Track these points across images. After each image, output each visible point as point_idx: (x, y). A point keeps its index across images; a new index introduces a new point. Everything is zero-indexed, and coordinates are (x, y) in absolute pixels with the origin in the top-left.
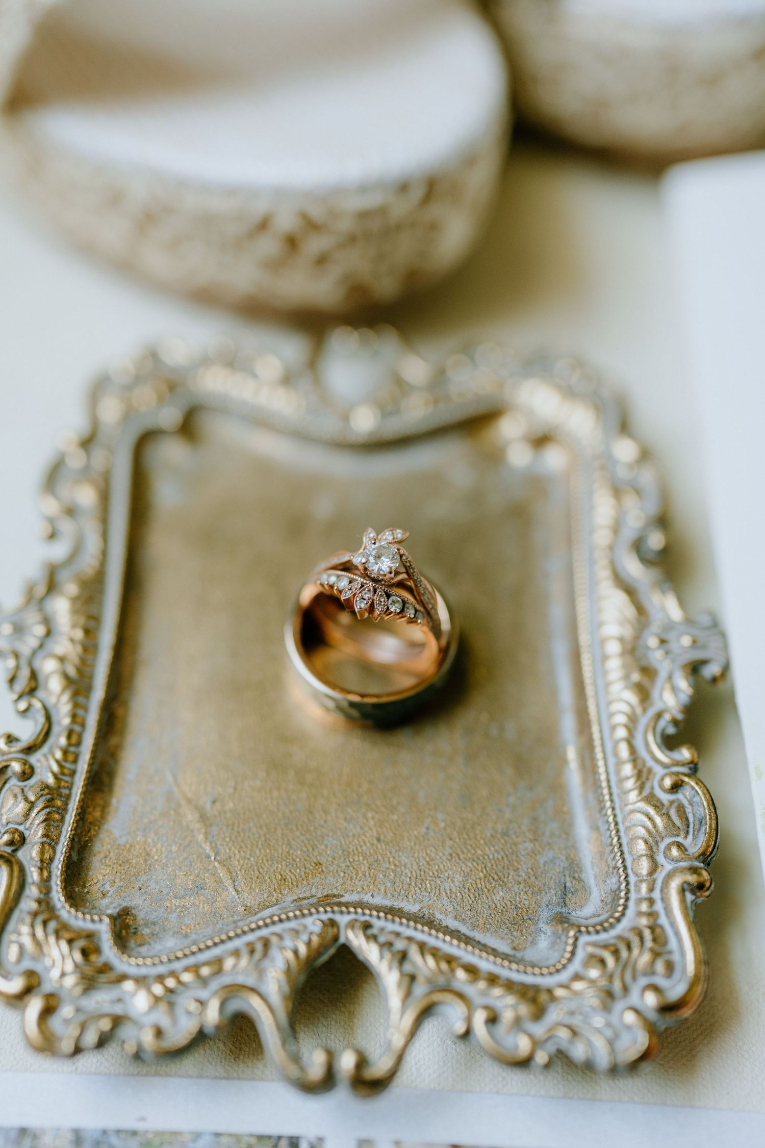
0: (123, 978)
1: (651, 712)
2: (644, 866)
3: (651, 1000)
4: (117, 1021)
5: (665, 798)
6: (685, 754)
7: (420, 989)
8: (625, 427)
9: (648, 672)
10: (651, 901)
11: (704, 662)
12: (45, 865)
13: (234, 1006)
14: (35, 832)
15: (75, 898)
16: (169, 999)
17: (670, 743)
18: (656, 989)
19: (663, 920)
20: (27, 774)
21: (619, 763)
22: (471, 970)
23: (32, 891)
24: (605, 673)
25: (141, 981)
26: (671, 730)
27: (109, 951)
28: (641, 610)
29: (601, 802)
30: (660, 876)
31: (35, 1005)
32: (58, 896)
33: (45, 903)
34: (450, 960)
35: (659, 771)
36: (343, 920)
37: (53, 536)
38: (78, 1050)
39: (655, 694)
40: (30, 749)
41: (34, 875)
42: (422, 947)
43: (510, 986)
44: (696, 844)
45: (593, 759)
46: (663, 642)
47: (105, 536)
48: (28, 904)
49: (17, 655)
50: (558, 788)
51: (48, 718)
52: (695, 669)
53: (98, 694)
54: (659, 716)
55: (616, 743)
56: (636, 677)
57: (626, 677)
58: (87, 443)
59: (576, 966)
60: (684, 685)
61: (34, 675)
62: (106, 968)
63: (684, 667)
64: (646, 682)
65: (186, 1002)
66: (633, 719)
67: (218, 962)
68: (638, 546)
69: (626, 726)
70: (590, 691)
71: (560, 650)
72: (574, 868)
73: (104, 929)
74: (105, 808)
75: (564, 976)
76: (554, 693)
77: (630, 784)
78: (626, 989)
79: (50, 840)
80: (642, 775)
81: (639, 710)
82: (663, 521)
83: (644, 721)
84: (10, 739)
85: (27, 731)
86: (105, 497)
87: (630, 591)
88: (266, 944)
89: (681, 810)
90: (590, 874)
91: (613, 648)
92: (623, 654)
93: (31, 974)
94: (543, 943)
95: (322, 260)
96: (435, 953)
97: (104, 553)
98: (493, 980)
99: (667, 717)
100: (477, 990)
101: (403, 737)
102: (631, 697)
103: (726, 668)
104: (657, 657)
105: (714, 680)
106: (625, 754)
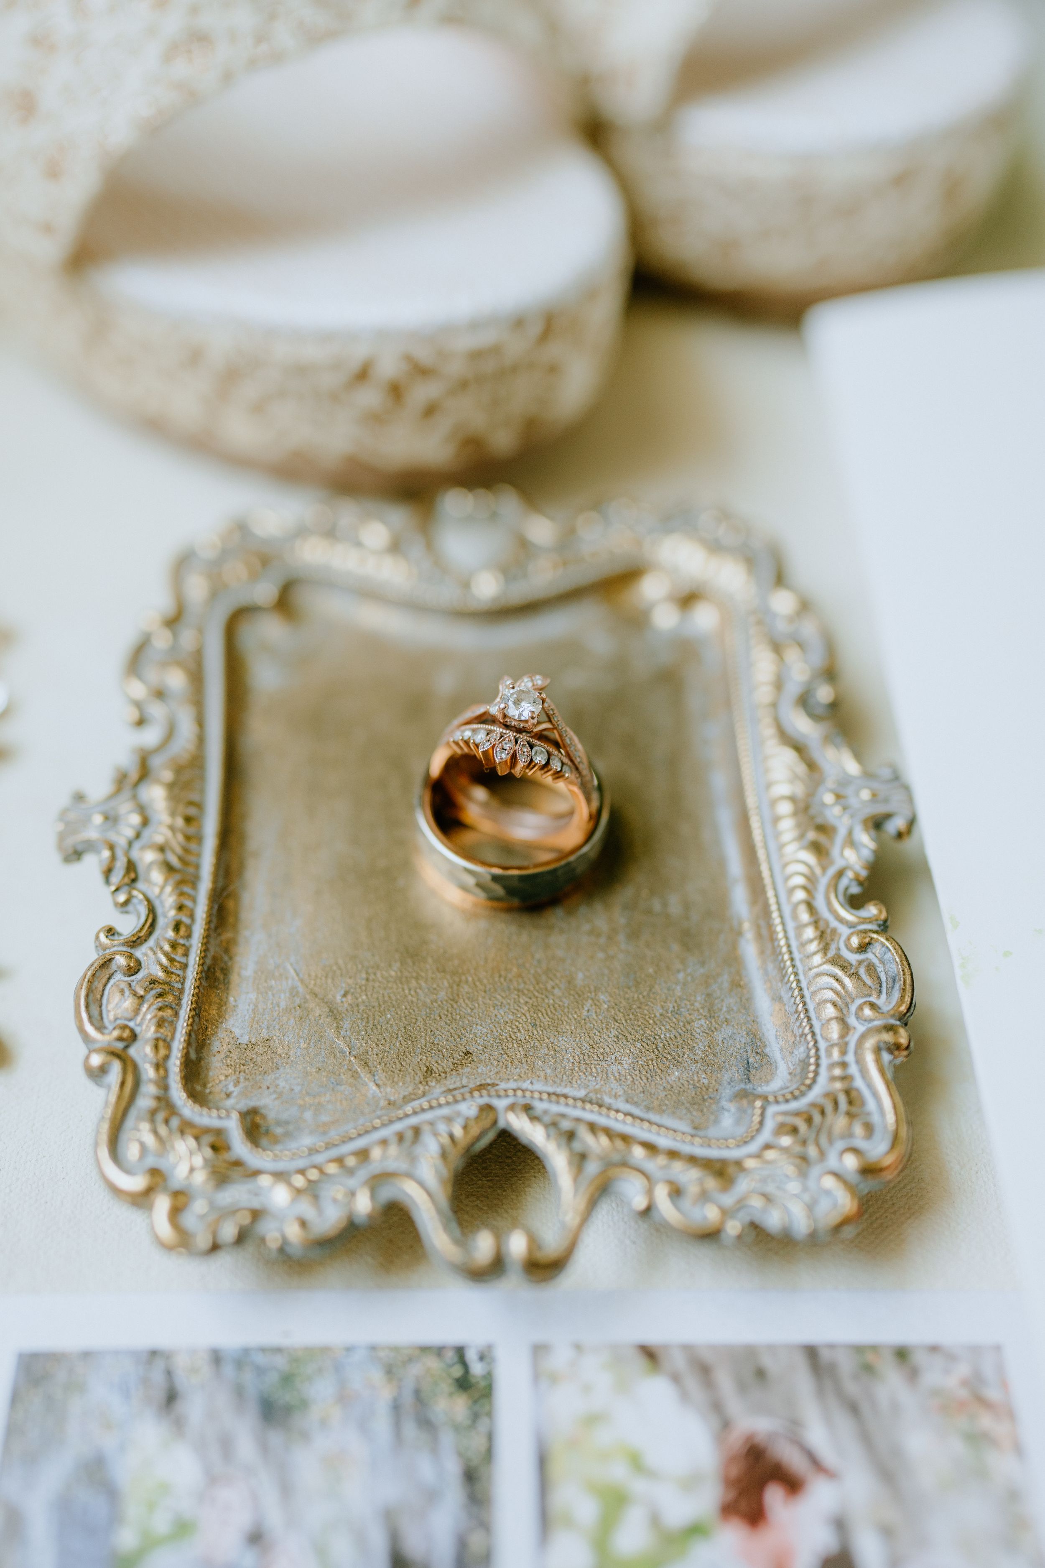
0: (256, 1173)
1: (832, 871)
2: (835, 1030)
3: (851, 1162)
4: (256, 1215)
5: (853, 958)
6: (872, 910)
7: (592, 1168)
8: (780, 579)
9: (823, 829)
10: (844, 1065)
11: (888, 816)
12: (160, 1065)
13: (387, 1193)
14: (147, 1030)
15: (197, 1096)
16: (312, 1191)
17: (855, 902)
18: (855, 1151)
19: (859, 1083)
20: (134, 969)
21: (800, 928)
22: (650, 1147)
23: (149, 1090)
24: (777, 835)
25: (280, 1176)
26: (855, 890)
27: (240, 1147)
28: (812, 766)
29: (782, 969)
30: (853, 1039)
31: (162, 1204)
32: (178, 1094)
33: (164, 1101)
34: (626, 1139)
35: (844, 931)
36: (501, 1104)
37: (141, 722)
38: (215, 1247)
39: (835, 852)
40: (136, 942)
41: (149, 1072)
42: (593, 1128)
43: (693, 1160)
44: (890, 1002)
45: (770, 926)
46: (839, 797)
47: (200, 721)
48: (145, 1101)
49: (112, 847)
50: (734, 961)
51: (152, 910)
52: (877, 823)
53: (205, 885)
54: (840, 874)
55: (795, 907)
56: (812, 835)
57: (801, 836)
58: (173, 622)
59: (766, 1135)
60: (866, 840)
61: (131, 867)
62: (238, 1163)
63: (865, 822)
64: (822, 839)
65: (335, 1192)
66: (812, 878)
67: (363, 1155)
68: (804, 701)
69: (804, 888)
70: (761, 854)
71: (725, 818)
72: (756, 1042)
73: (233, 1127)
74: (222, 1004)
75: (754, 1147)
76: (722, 863)
77: (813, 947)
78: (822, 1154)
79: (161, 1043)
80: (825, 936)
81: (818, 871)
82: (830, 673)
83: (824, 881)
84: (111, 932)
85: (128, 925)
86: (197, 678)
87: (799, 748)
88: (417, 1131)
89: (871, 969)
90: (774, 1049)
91: (785, 808)
92: (795, 814)
93: (155, 1173)
94: (727, 1121)
95: (430, 411)
96: (609, 1133)
97: (201, 740)
98: (673, 1154)
99: (850, 874)
100: (654, 1165)
101: (556, 916)
102: (809, 857)
103: (912, 823)
104: (834, 814)
105: (900, 835)
106: (805, 917)
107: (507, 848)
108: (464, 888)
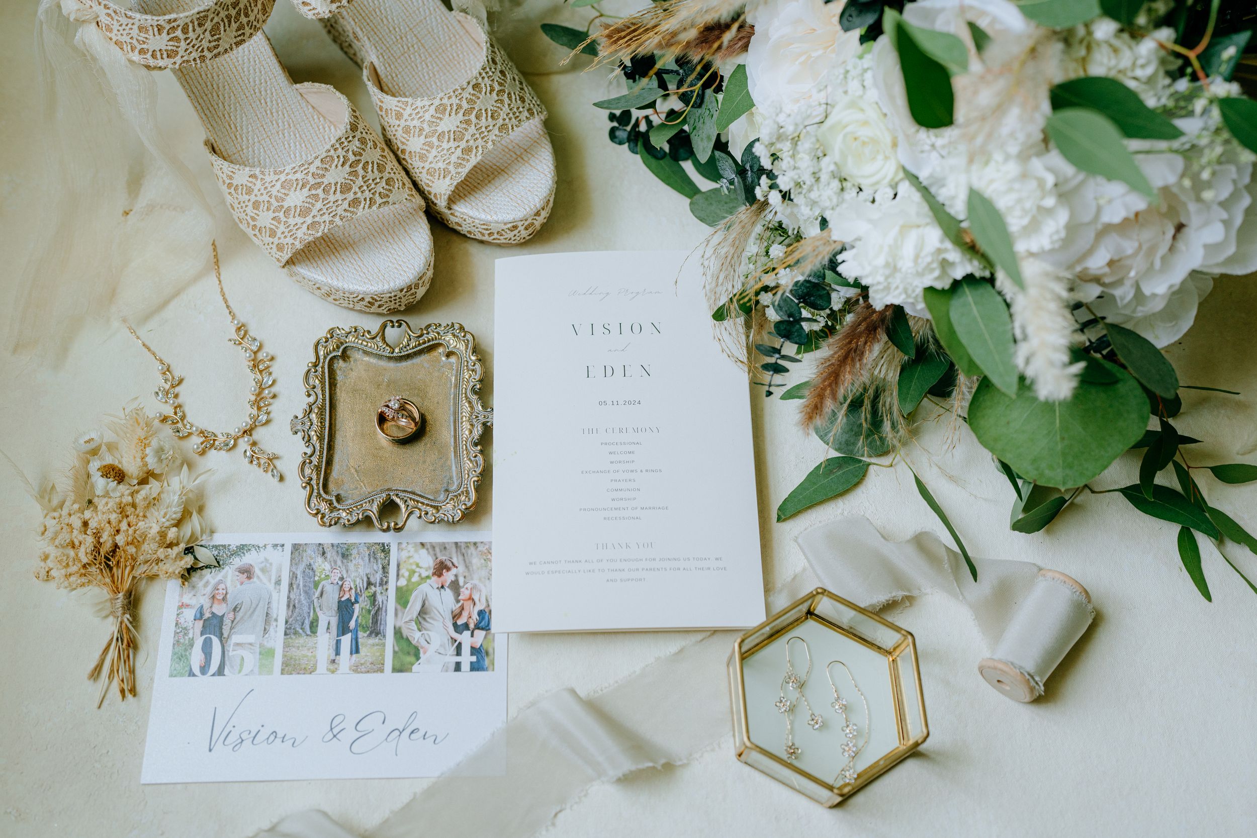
0: (339, 509)
1: (472, 437)
2: (467, 476)
3: (464, 507)
4: (339, 519)
5: (473, 459)
6: (479, 448)
7: (409, 508)
8: (473, 350)
9: (472, 426)
10: (467, 485)
11: (486, 422)
12: (318, 484)
13: (365, 514)
14: (314, 477)
15: (326, 492)
16: (351, 513)
17: (476, 445)
18: (465, 504)
19: (469, 489)
20: (311, 462)
21: (463, 451)
22: (423, 503)
23: (316, 491)
24: (462, 426)
25: (344, 510)
26: (476, 442)
27: (336, 504)
28: (472, 408)
29: (458, 461)
30: (470, 479)
31: (320, 516)
32: (322, 492)
33: (319, 493)
34: (418, 502)
35: (472, 452)
36: (391, 494)
37: (309, 395)
38: (330, 525)
39: (474, 431)
40: (311, 456)
41: (315, 487)
42: (411, 499)
43: (431, 506)
45: (457, 450)
46: (477, 417)
47: (324, 394)
48: (315, 494)
49: (304, 431)
51: (314, 447)
52: (484, 424)
53: (326, 440)
54: (474, 438)
55: (463, 445)
56: (469, 427)
57: (467, 427)
58: (315, 365)
59: (448, 501)
60: (481, 428)
61: (309, 436)
62: (335, 507)
63: (482, 424)
64: (472, 429)
65: (354, 514)
66: (467, 439)
67: (362, 504)
68: (474, 389)
70: (458, 431)
72: (451, 478)
73: (334, 499)
74: (331, 470)
75: (444, 503)
77: (465, 456)
78: (458, 505)
79: (318, 479)
80: (468, 453)
81: (469, 436)
82: (482, 380)
83: (470, 439)
84: (305, 454)
85: (309, 451)
86: (322, 382)
87: (470, 403)
88: (373, 500)
89: (477, 462)
90: (455, 479)
91: (464, 419)
92: (466, 421)
93: (317, 509)
94: (442, 496)
96: (414, 500)
97: (324, 400)
98: (427, 505)
99: (476, 438)
100: (423, 508)
101: (407, 446)
102: (467, 433)
103: (492, 424)
104: (475, 421)
105: (489, 427)
106: (464, 447)
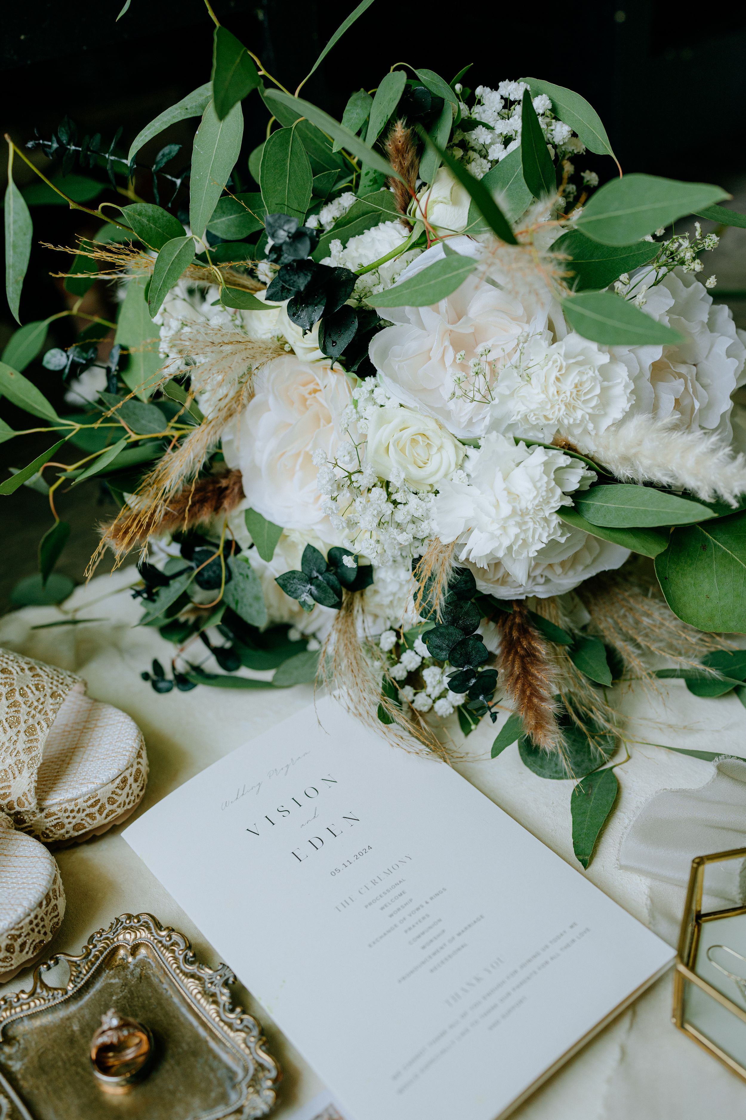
1: (222, 1006)
2: (247, 1051)
3: (269, 1083)
5: (241, 1027)
6: (238, 1010)
8: (159, 926)
9: (213, 995)
10: (254, 1058)
11: (228, 979)
17: (232, 1011)
18: (269, 1079)
19: (260, 1060)
21: (222, 1028)
24: (202, 1006)
26: (231, 1007)
28: (199, 979)
29: (224, 1044)
30: (253, 1050)
35: (234, 1021)
39: (219, 1000)
43: (232, 1113)
44: (255, 1032)
45: (214, 1034)
46: (212, 983)
47: (7, 1097)
50: (210, 1051)
52: (226, 984)
54: (224, 1005)
55: (218, 1024)
56: (211, 1000)
57: (208, 1002)
59: (245, 1092)
60: (226, 991)
63: (223, 986)
64: (214, 998)
66: (218, 1012)
68: (186, 961)
69: (217, 1016)
70: (200, 1014)
71: (184, 1010)
72: (229, 1069)
75: (244, 1098)
76: (191, 1024)
77: (229, 1031)
78: (261, 1086)
80: (230, 1026)
81: (218, 1008)
82: (189, 947)
83: (221, 1010)
87: (193, 976)
89: (247, 1027)
90: (234, 1068)
91: (199, 996)
92: (203, 996)
94: (233, 1097)
97: (11, 1102)
99: (227, 1004)
102: (213, 1006)
103: (235, 977)
104: (213, 989)
105: (234, 982)
106: (222, 1024)
107: (127, 1065)
108: (122, 1086)
